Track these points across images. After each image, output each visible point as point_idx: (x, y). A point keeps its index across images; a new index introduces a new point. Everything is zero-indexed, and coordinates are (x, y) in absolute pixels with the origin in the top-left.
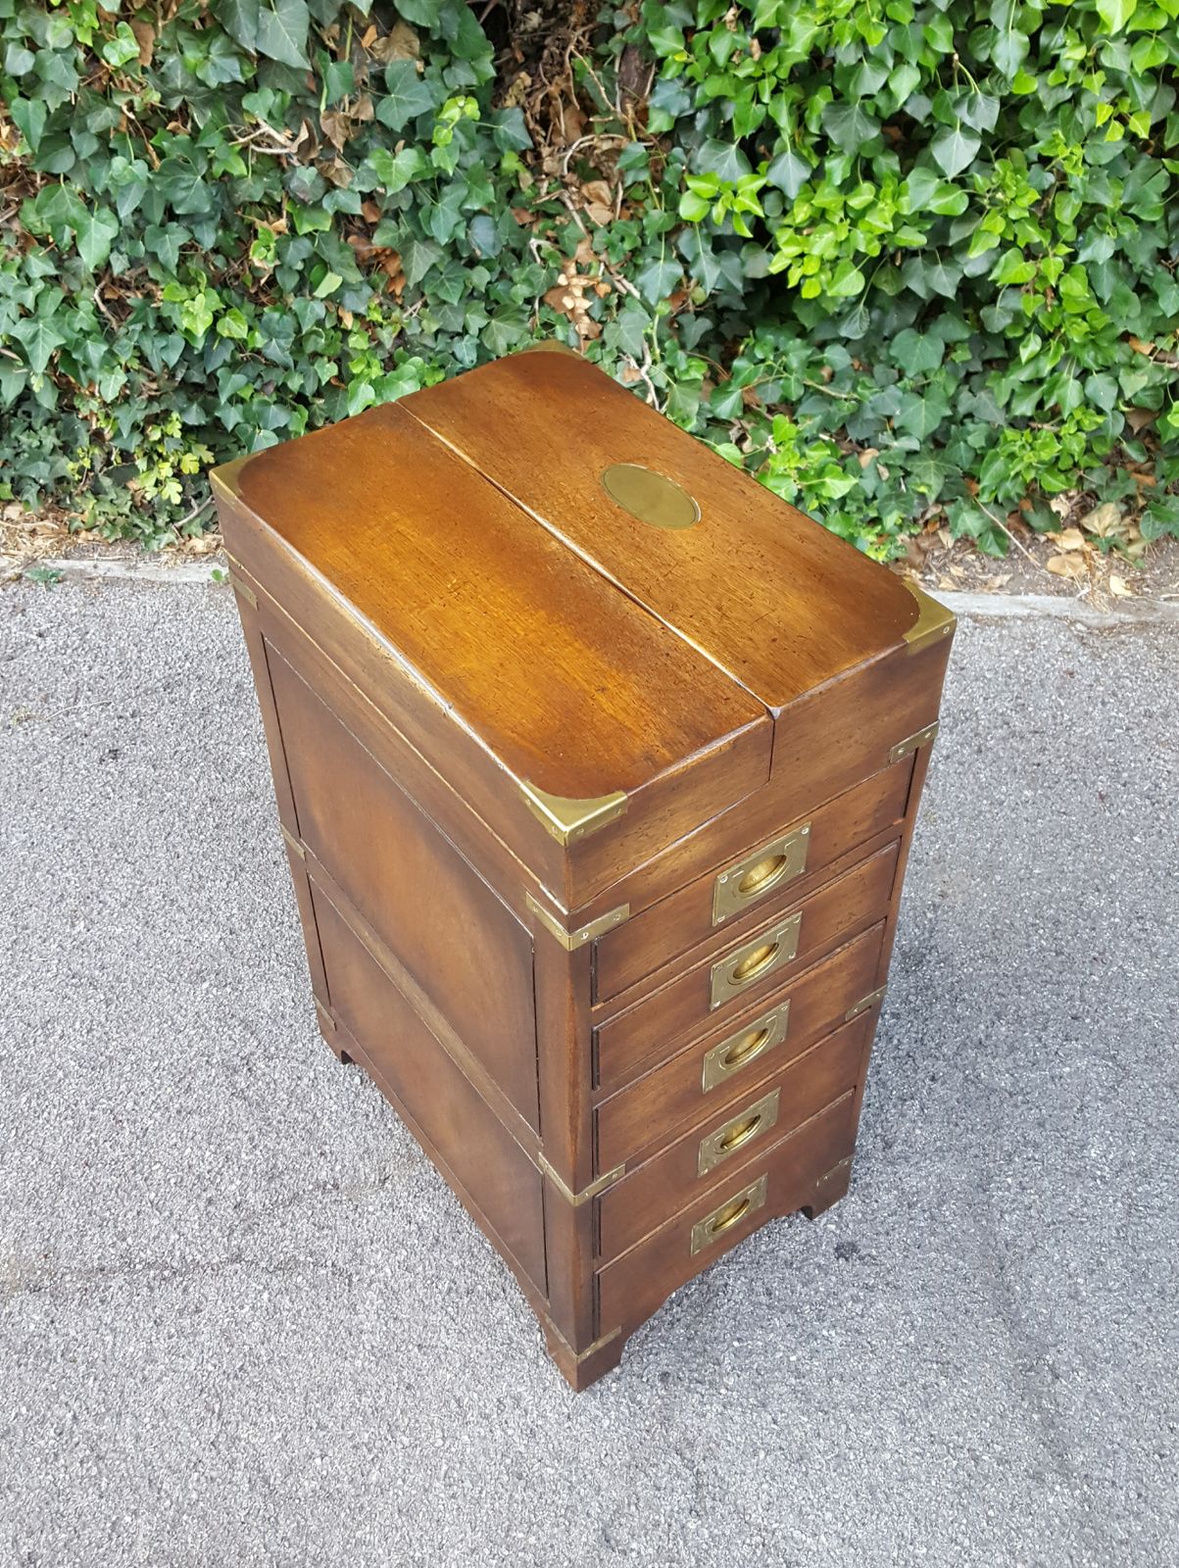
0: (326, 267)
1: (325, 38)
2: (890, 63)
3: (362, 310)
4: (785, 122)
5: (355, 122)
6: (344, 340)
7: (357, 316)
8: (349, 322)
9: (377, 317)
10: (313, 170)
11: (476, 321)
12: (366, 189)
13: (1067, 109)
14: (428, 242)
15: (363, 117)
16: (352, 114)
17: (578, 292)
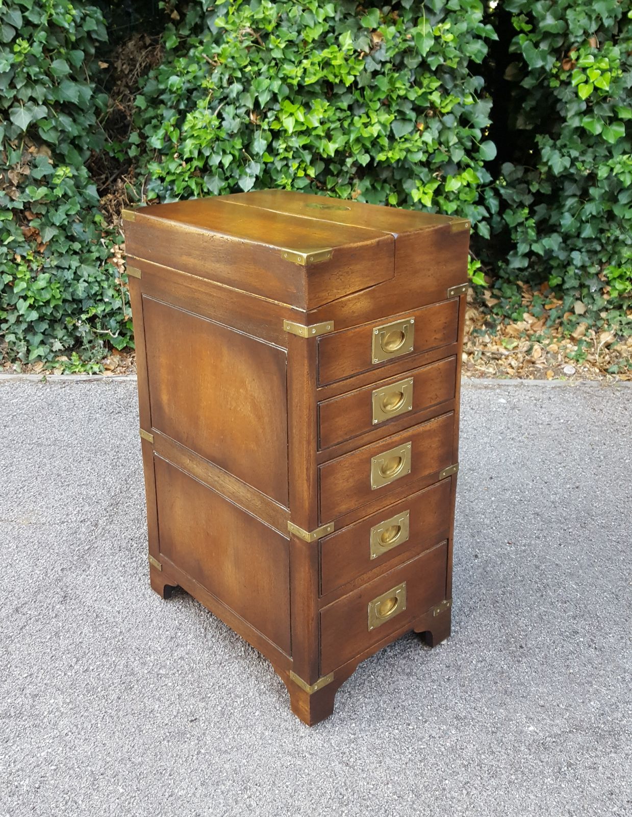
0: (9, 233)
1: (12, 144)
2: (221, 153)
3: (25, 254)
4: (194, 187)
5: (22, 175)
6: (17, 269)
7: (23, 257)
8: (19, 260)
9: (31, 258)
10: (4, 192)
11: (75, 263)
12: (25, 201)
13: (286, 168)
14: (53, 227)
15: (25, 173)
16: (21, 171)
17: (119, 256)
